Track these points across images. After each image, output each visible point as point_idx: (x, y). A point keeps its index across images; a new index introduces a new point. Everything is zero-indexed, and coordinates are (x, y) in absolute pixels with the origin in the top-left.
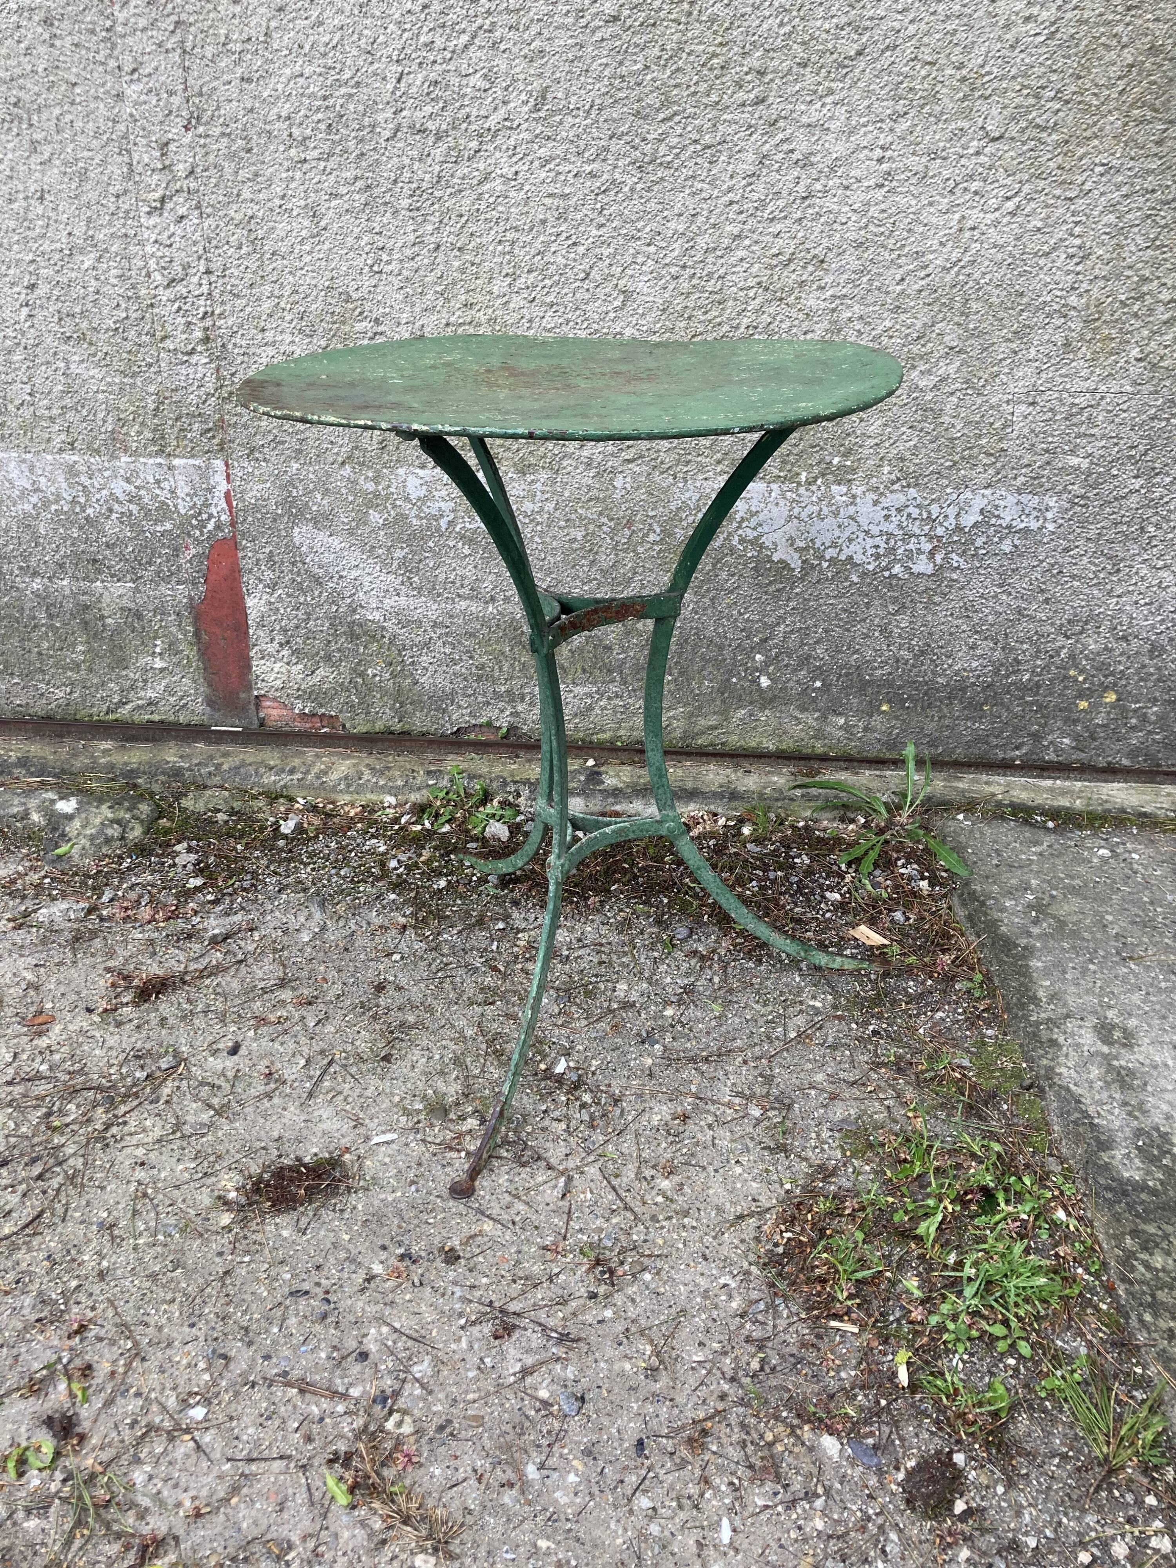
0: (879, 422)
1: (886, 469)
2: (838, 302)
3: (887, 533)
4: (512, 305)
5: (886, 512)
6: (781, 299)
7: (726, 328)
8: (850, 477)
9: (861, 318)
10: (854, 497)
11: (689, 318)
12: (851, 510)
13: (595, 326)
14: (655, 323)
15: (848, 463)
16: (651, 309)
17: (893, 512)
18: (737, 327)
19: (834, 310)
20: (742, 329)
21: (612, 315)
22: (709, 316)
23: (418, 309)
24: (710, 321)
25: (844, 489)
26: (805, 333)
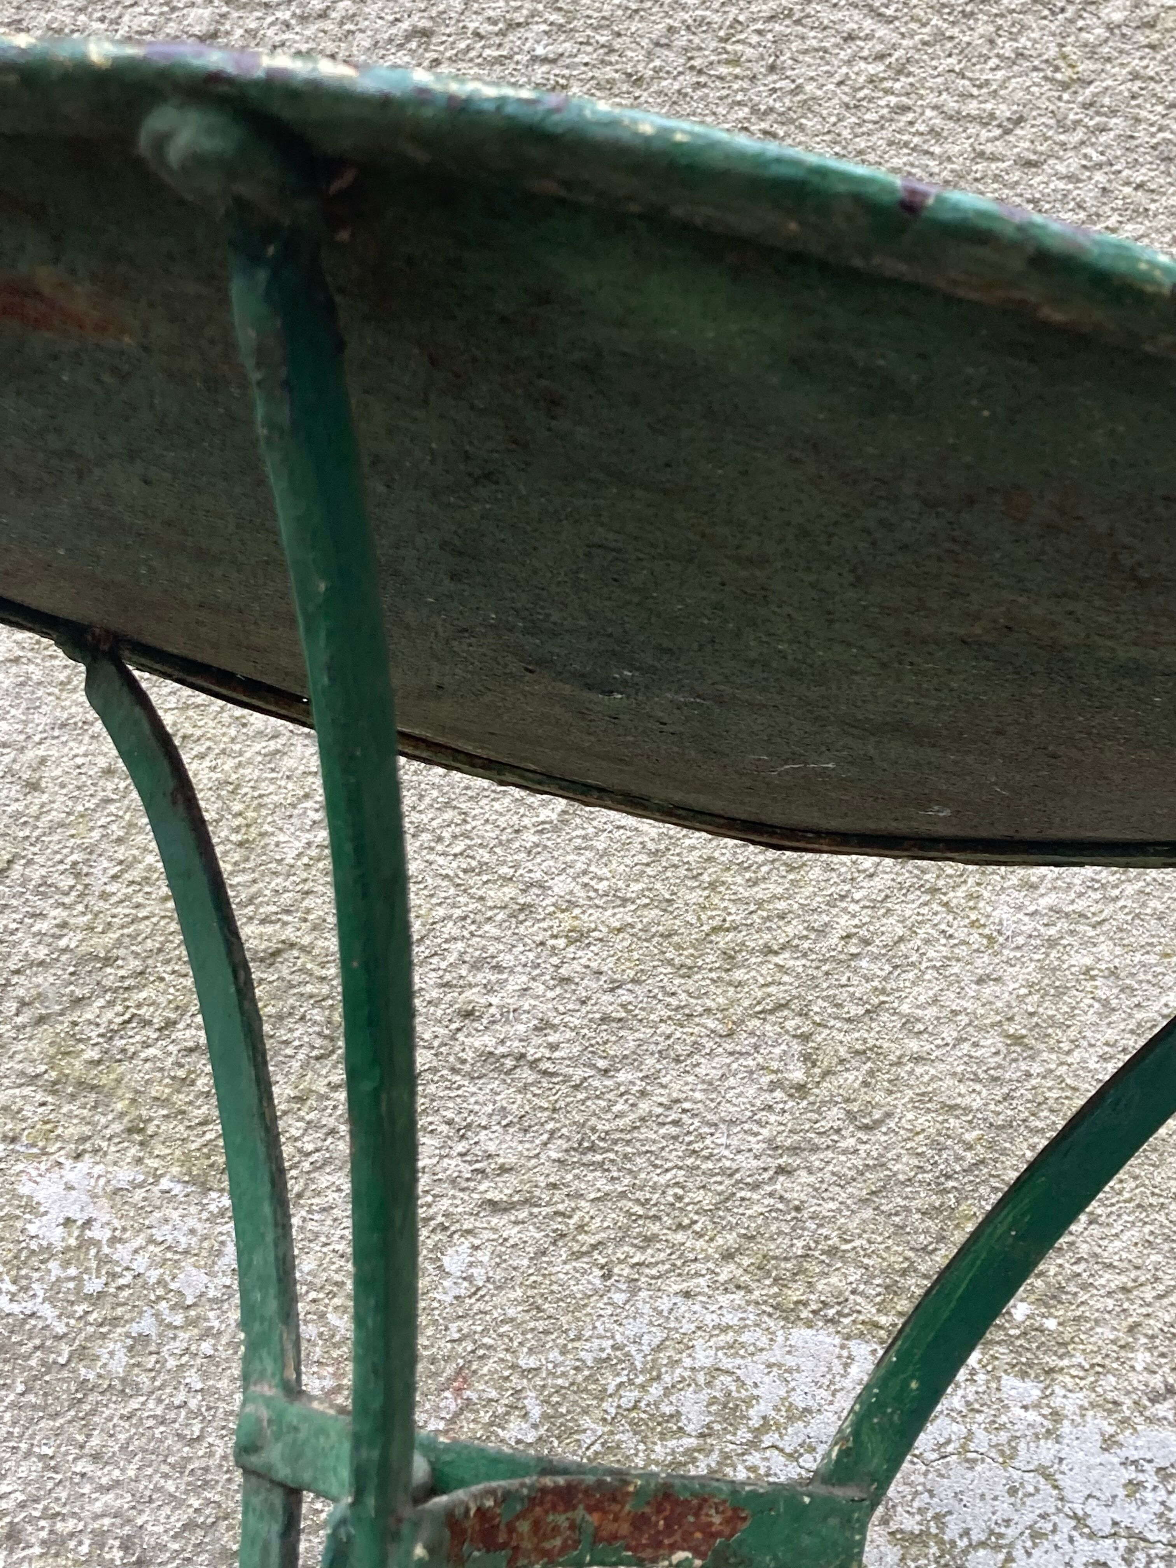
0: (1134, 1234)
1: (1141, 1358)
2: (1063, 924)
3: (1130, 1535)
4: (288, 763)
5: (1130, 1473)
6: (934, 891)
7: (794, 928)
8: (1052, 1361)
9: (1113, 973)
10: (1056, 1416)
11: (713, 886)
12: (1047, 1451)
13: (484, 855)
14: (628, 880)
15: (1051, 1324)
16: (626, 845)
17: (1151, 1479)
18: (822, 932)
19: (1052, 943)
20: (833, 939)
21: (530, 838)
22: (759, 892)
23: (41, 720)
24: (760, 904)
25: (1032, 1390)
26: (980, 981)
